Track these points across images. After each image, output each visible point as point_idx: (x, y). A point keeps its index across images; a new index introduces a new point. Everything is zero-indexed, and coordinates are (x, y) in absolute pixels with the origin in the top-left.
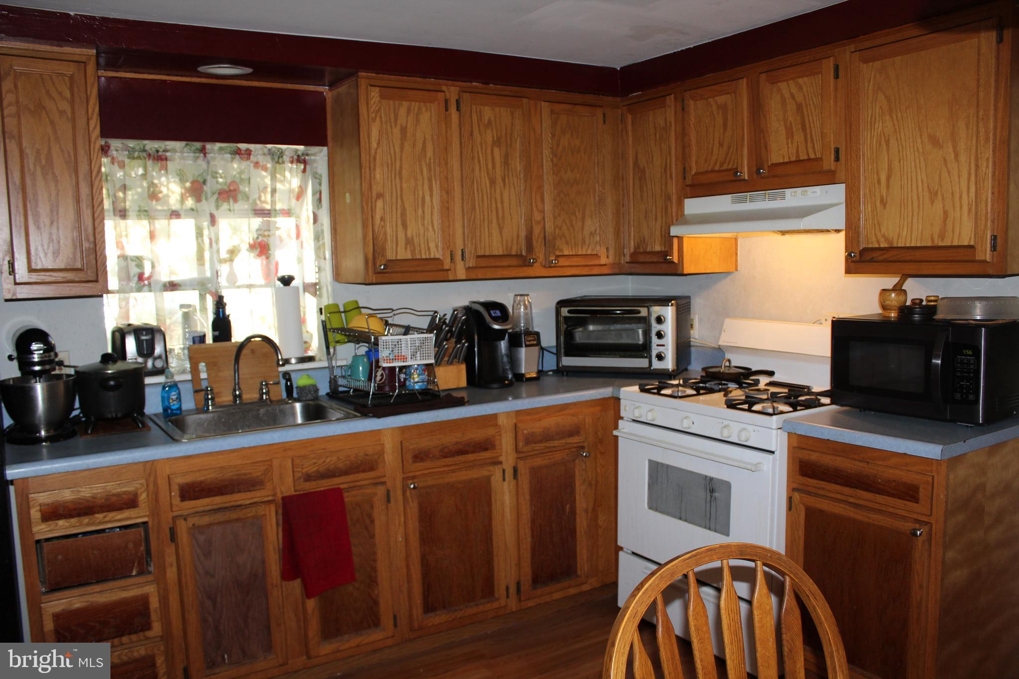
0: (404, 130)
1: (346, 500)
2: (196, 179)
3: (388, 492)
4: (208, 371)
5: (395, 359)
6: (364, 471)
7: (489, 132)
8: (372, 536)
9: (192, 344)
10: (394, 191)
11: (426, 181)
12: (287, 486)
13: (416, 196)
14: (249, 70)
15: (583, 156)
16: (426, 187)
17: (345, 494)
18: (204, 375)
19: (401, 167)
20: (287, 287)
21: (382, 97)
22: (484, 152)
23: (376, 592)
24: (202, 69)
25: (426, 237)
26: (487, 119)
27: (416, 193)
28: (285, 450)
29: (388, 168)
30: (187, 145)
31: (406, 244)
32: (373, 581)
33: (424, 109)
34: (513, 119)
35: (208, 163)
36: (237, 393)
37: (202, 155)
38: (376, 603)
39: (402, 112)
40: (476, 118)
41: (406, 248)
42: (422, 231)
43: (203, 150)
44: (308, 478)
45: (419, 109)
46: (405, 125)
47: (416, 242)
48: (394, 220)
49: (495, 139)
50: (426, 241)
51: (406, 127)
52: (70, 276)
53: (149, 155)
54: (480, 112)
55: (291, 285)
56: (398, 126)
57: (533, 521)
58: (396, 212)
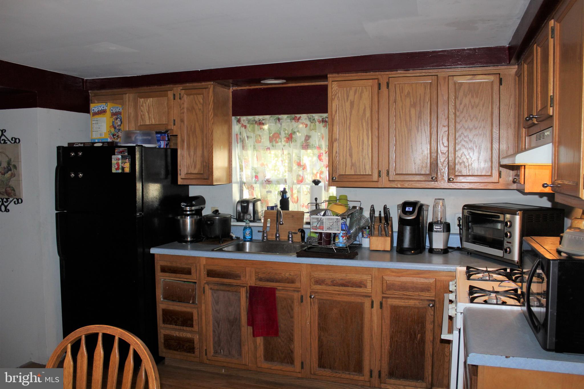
0: (352, 104)
1: (277, 295)
2: (276, 132)
3: (302, 297)
4: (271, 222)
5: (319, 228)
6: (288, 283)
7: (408, 100)
8: (292, 317)
9: (267, 209)
10: (345, 137)
11: (365, 131)
12: (252, 282)
13: (359, 140)
14: (284, 81)
15: (481, 108)
16: (365, 133)
17: (277, 292)
18: (268, 225)
19: (350, 123)
20: (317, 186)
21: (339, 86)
22: (404, 112)
23: (293, 346)
24: (262, 82)
25: (364, 163)
26: (407, 91)
27: (359, 138)
28: (253, 264)
29: (342, 125)
30: (271, 117)
31: (351, 166)
32: (291, 340)
33: (365, 90)
34: (425, 90)
35: (281, 124)
36: (278, 235)
37: (278, 121)
38: (292, 352)
39: (352, 93)
40: (399, 92)
41: (351, 168)
42: (361, 159)
43: (279, 119)
44: (261, 280)
45: (362, 90)
46: (353, 100)
47: (357, 165)
48: (345, 153)
49: (412, 103)
50: (363, 164)
51: (354, 101)
52: (198, 176)
53: (256, 122)
54: (402, 88)
55: (319, 185)
56: (349, 102)
57: (392, 338)
58: (346, 148)
